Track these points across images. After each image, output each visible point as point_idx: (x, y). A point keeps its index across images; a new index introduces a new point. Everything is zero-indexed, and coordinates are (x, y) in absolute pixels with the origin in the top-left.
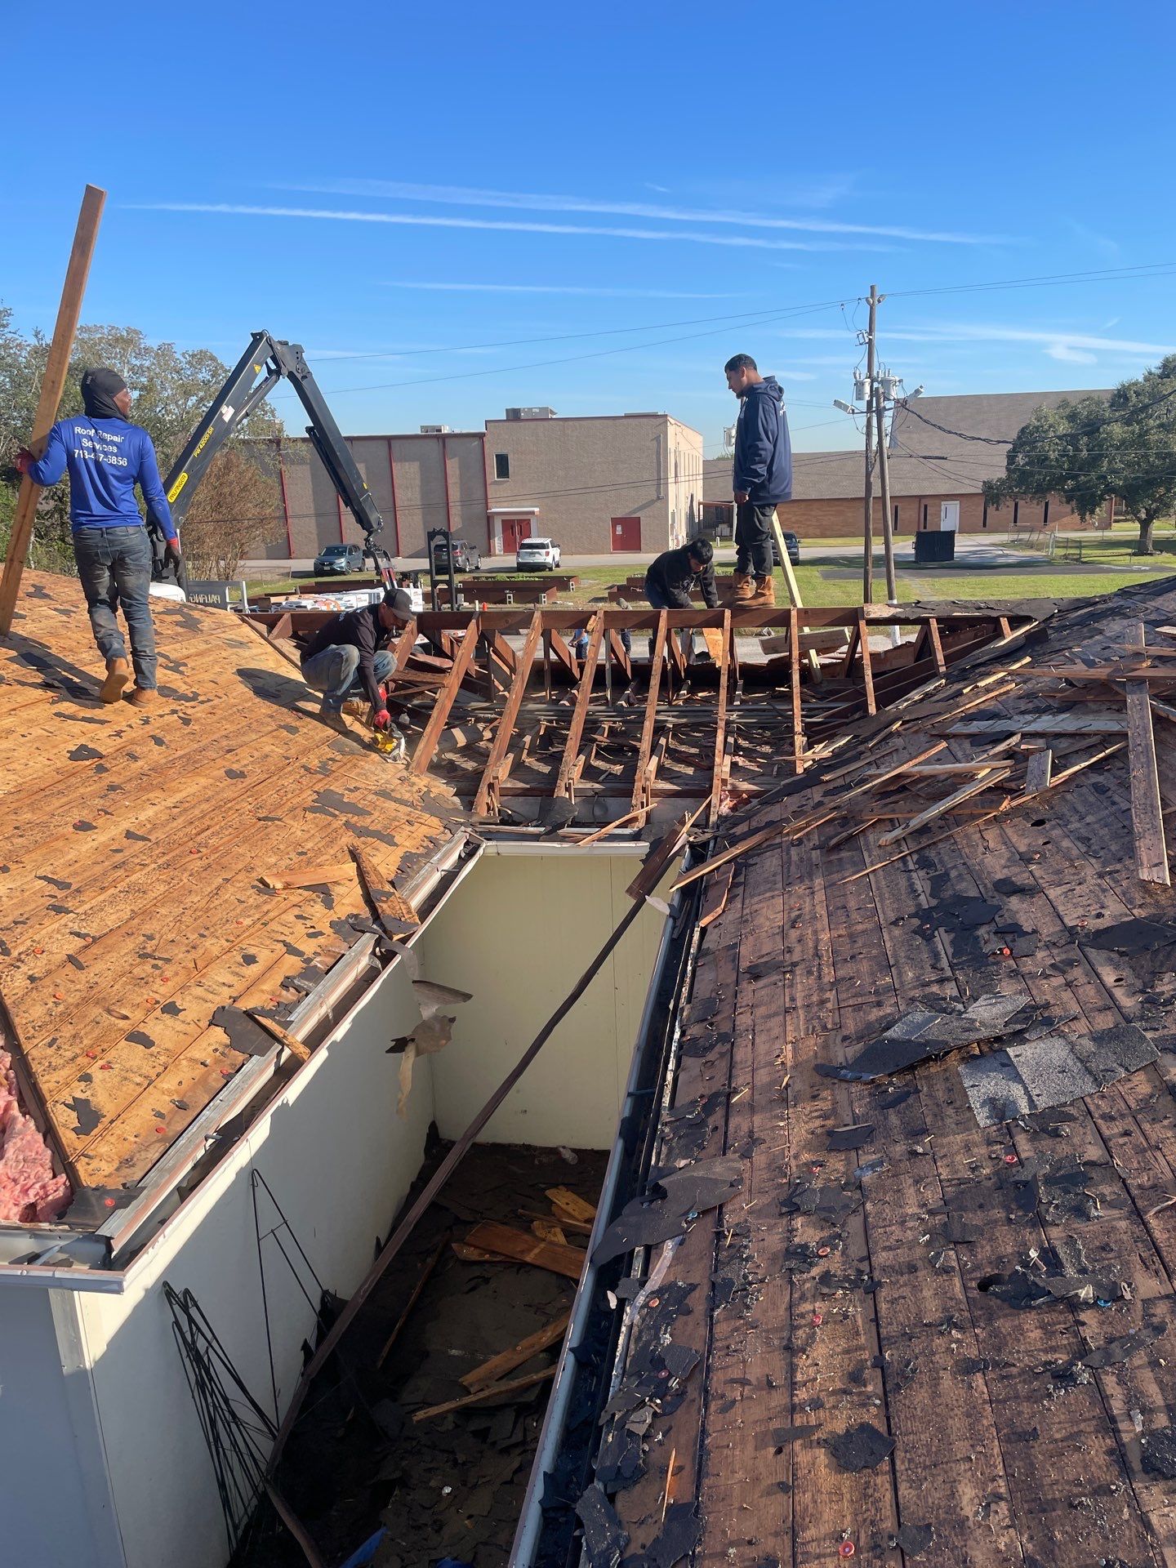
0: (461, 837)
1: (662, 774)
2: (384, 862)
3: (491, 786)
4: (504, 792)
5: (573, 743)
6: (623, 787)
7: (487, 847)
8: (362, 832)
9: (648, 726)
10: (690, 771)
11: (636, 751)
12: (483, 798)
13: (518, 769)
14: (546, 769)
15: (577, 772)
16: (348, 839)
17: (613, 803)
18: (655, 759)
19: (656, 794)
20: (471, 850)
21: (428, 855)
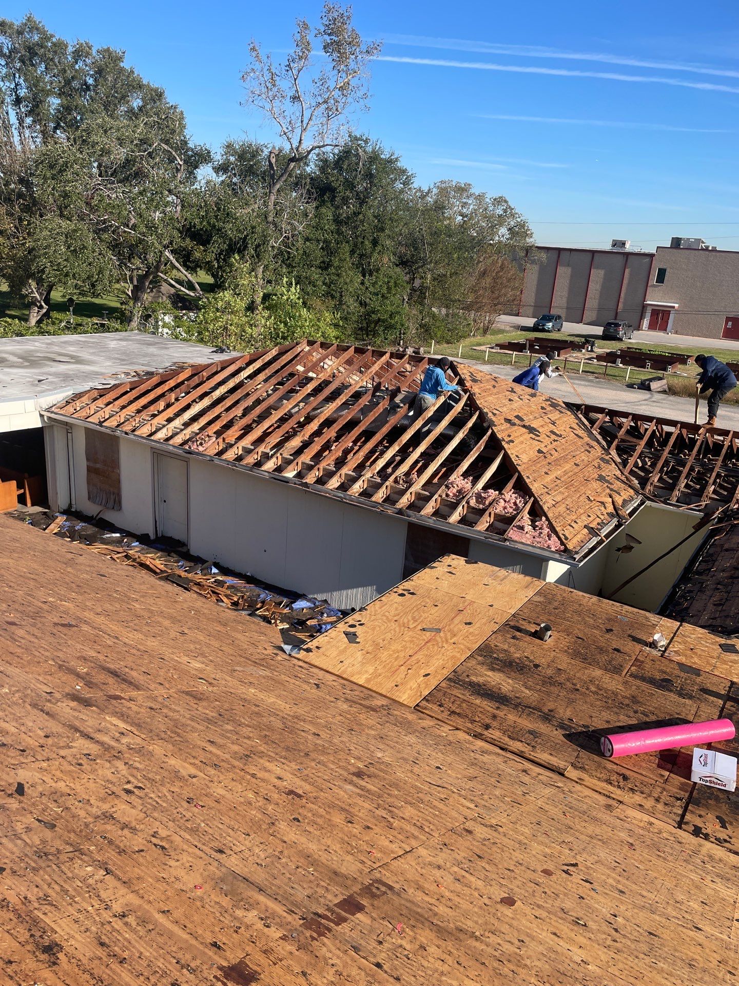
0: (640, 497)
1: (715, 492)
2: (619, 500)
3: (652, 484)
4: (655, 486)
5: (684, 475)
6: (699, 494)
7: (648, 503)
8: (611, 490)
9: (714, 474)
10: (726, 493)
11: (707, 482)
12: (649, 487)
13: (661, 479)
14: (671, 481)
15: (683, 485)
16: (608, 491)
17: (694, 498)
18: (713, 487)
19: (711, 498)
20: (642, 503)
21: (630, 501)
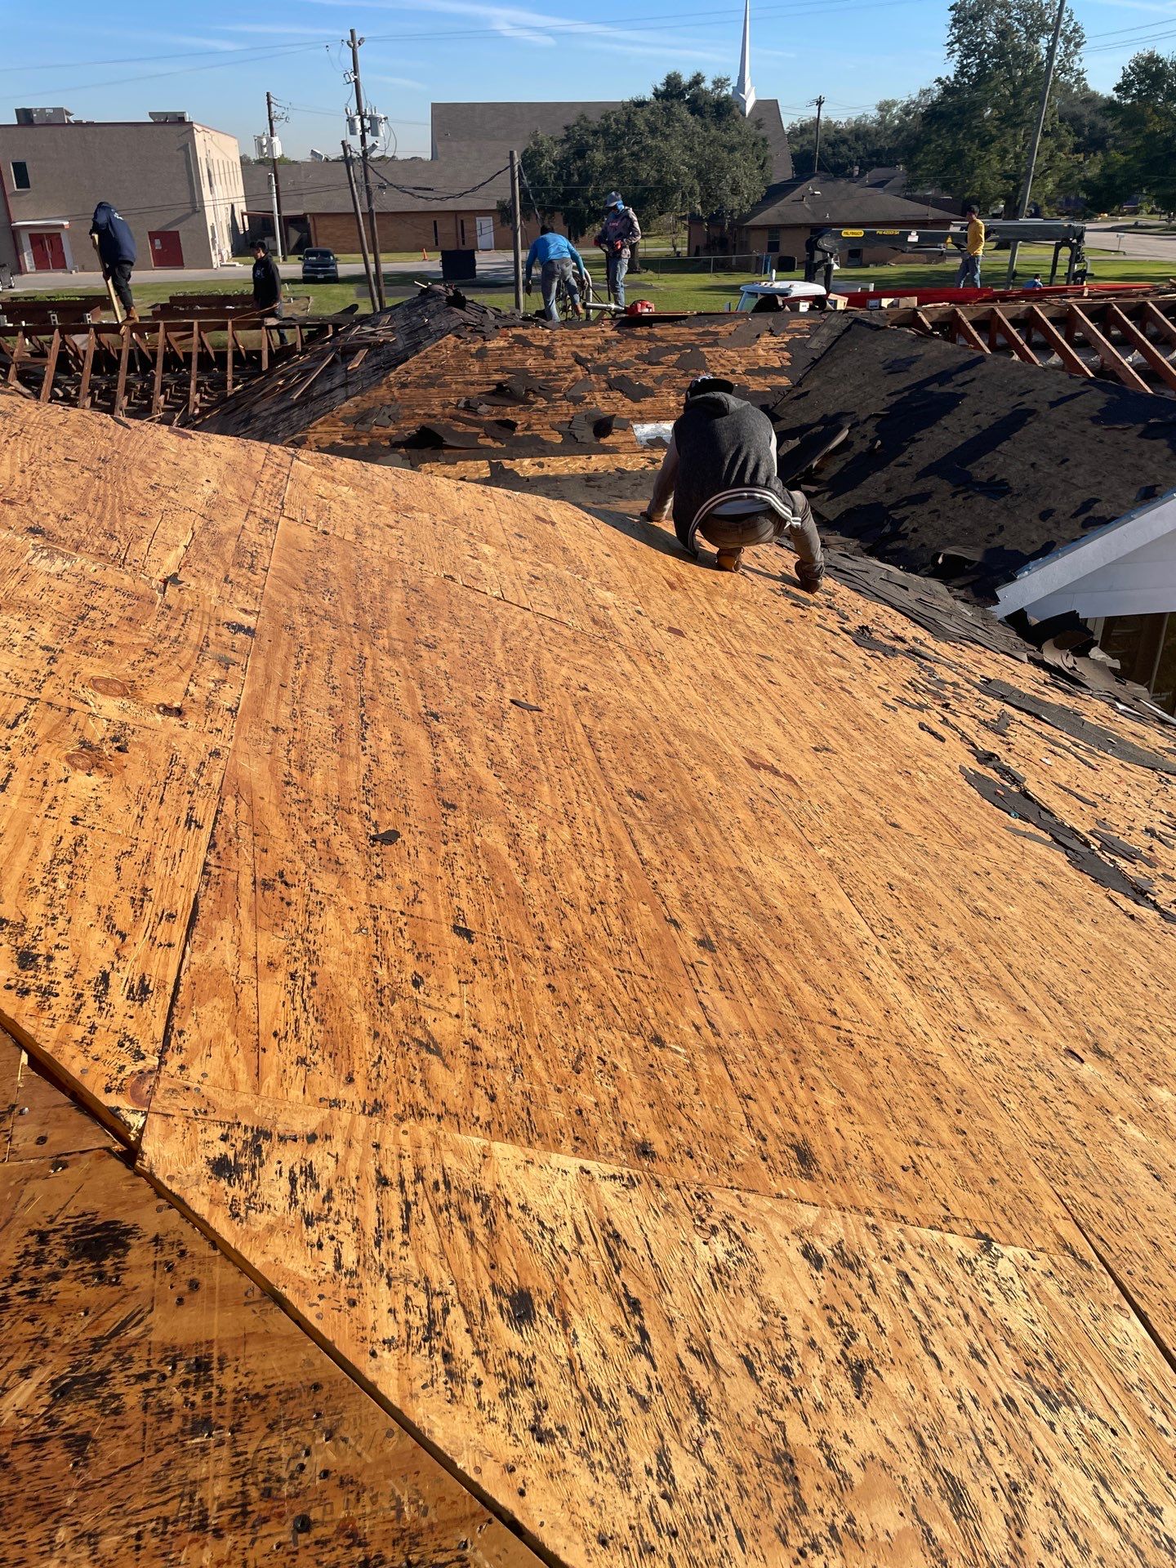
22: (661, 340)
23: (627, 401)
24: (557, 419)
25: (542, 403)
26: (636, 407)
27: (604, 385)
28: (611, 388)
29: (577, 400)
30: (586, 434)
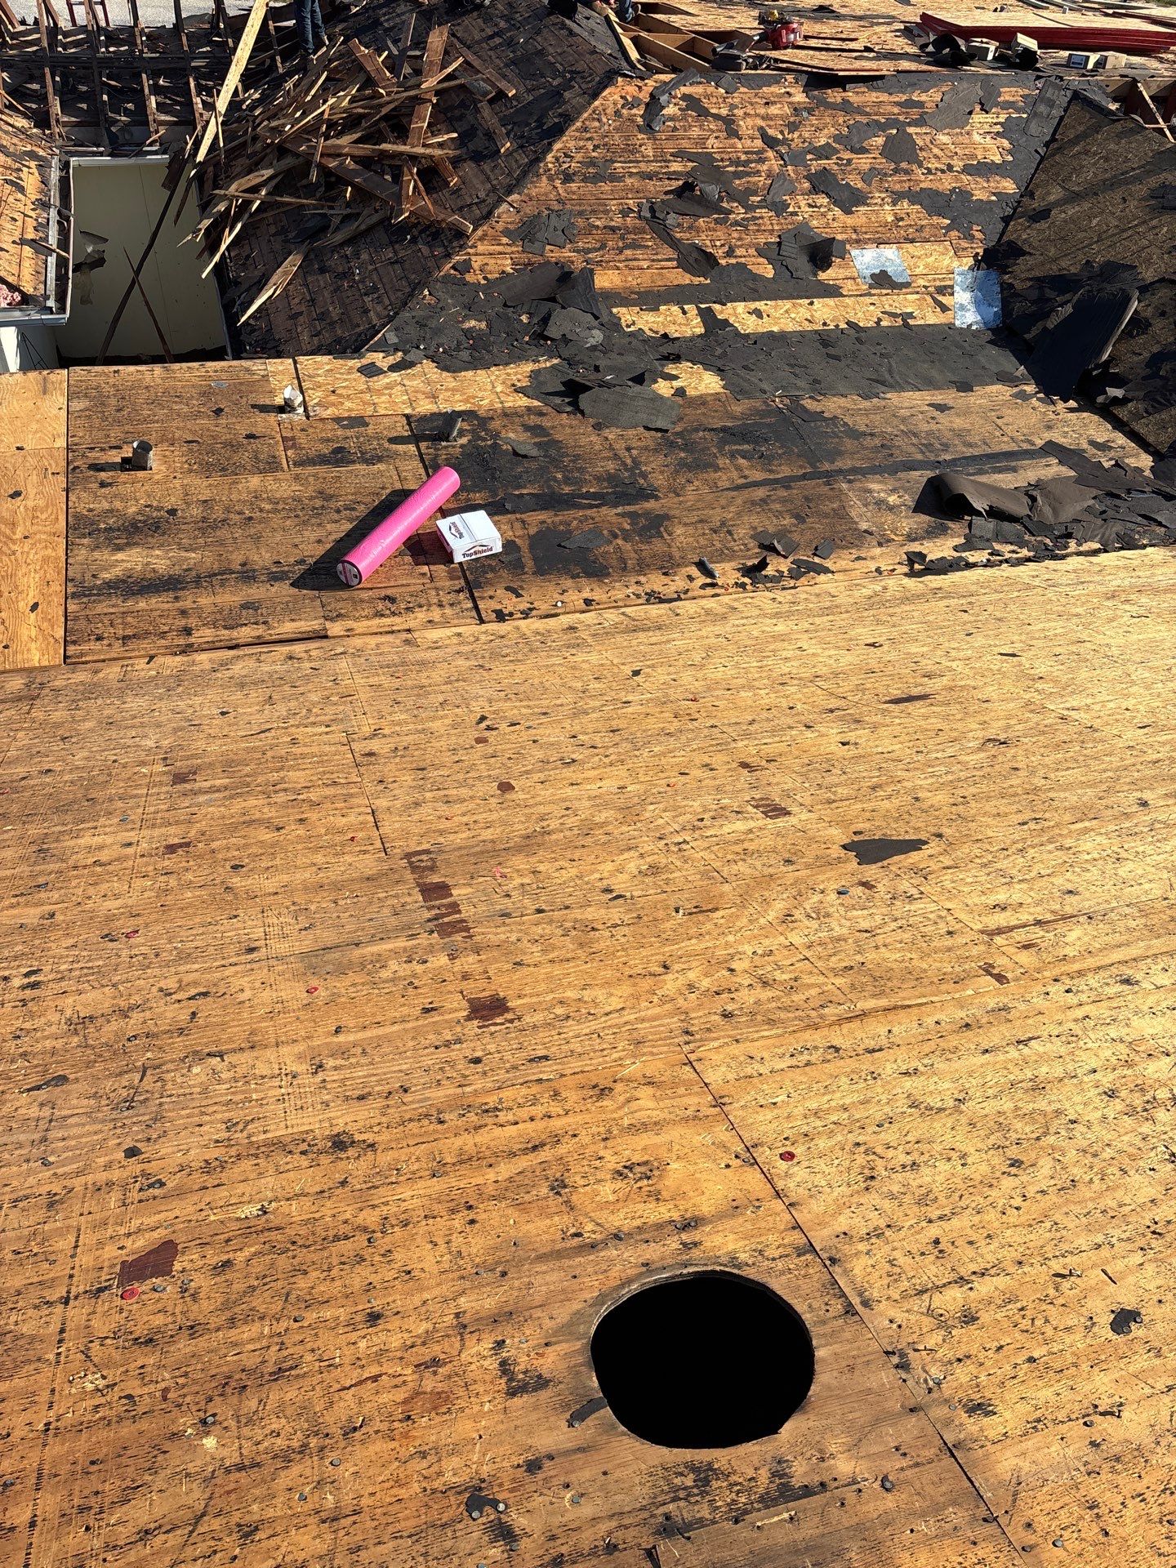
22: (859, 110)
23: (837, 211)
24: (762, 239)
25: (739, 213)
26: (850, 220)
27: (807, 185)
28: (815, 190)
29: (780, 208)
30: (802, 263)
